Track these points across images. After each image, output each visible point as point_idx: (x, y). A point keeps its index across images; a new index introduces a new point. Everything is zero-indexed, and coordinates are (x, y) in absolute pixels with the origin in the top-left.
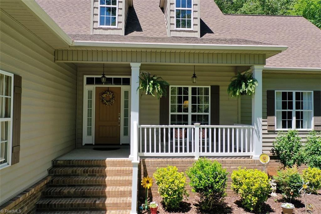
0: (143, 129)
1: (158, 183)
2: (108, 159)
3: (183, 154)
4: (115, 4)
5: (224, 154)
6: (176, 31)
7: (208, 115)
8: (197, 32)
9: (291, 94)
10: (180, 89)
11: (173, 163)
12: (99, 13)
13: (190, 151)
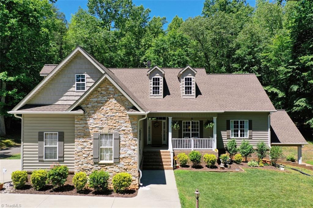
0: (173, 140)
1: (179, 158)
2: (161, 150)
3: (188, 149)
4: (159, 85)
5: (202, 149)
6: (185, 96)
7: (198, 133)
8: (194, 96)
9: (238, 122)
10: (187, 122)
11: (184, 152)
12: (152, 89)
13: (190, 148)
